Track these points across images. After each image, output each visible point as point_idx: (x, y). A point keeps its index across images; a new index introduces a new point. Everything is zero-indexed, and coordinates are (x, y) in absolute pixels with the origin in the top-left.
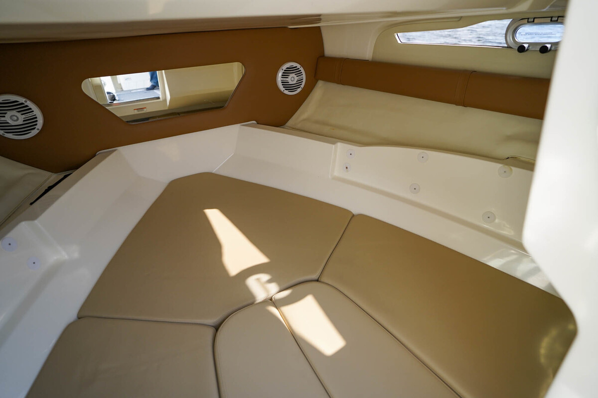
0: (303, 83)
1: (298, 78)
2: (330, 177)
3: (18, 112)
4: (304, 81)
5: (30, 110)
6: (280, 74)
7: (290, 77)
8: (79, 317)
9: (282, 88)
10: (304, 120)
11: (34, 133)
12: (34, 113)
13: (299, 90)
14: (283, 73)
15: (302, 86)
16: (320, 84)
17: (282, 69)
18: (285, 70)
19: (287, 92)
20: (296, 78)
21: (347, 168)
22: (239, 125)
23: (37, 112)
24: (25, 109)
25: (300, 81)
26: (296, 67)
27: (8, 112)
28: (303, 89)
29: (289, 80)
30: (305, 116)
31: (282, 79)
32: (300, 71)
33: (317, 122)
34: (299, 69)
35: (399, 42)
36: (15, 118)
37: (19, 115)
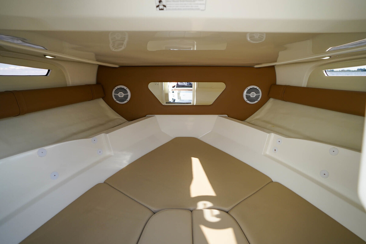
0: (260, 98)
1: (256, 94)
2: (263, 154)
3: (123, 92)
4: (260, 97)
5: (127, 92)
6: (245, 92)
7: (251, 94)
8: (105, 182)
9: (245, 99)
10: (257, 119)
11: (126, 102)
12: (128, 94)
13: (256, 102)
14: (248, 91)
15: (259, 100)
16: (271, 100)
17: (247, 89)
18: (249, 90)
19: (248, 102)
20: (255, 95)
21: (275, 150)
22: (217, 115)
23: (129, 93)
24: (125, 92)
25: (257, 97)
26: (256, 88)
27: (120, 92)
28: (259, 101)
29: (251, 95)
30: (257, 117)
31: (246, 94)
32: (259, 91)
33: (264, 121)
34: (258, 90)
35: (326, 75)
36: (121, 95)
37: (123, 94)
